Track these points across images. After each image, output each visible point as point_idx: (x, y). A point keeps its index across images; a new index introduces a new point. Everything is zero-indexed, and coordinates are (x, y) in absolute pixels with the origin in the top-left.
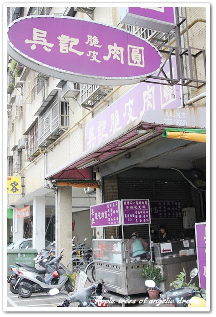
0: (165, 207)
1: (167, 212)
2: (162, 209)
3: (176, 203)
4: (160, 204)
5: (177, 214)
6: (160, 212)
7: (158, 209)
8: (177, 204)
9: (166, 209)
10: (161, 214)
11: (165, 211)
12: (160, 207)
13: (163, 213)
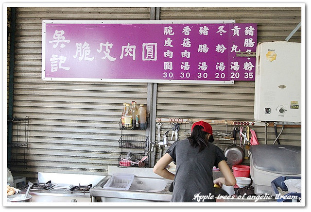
0: (187, 43)
1: (196, 58)
2: (178, 48)
3: (236, 31)
4: (168, 31)
5: (236, 66)
6: (168, 59)
7: (162, 49)
8: (242, 32)
9: (193, 49)
10: (168, 66)
11: (186, 54)
12: (168, 42)
13: (177, 60)
